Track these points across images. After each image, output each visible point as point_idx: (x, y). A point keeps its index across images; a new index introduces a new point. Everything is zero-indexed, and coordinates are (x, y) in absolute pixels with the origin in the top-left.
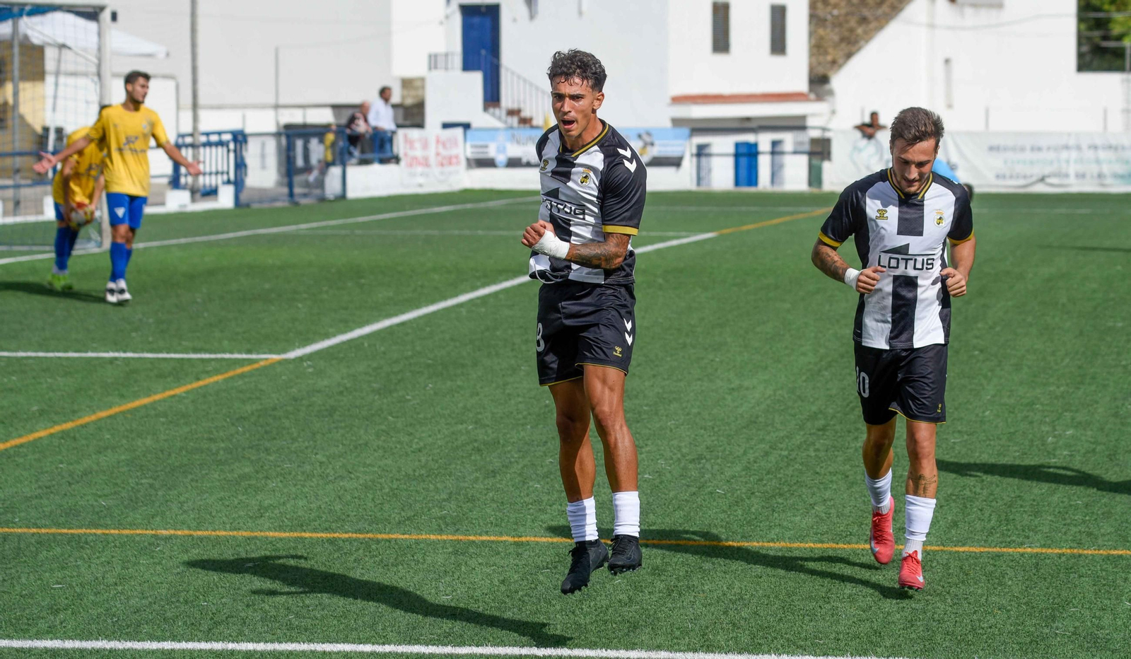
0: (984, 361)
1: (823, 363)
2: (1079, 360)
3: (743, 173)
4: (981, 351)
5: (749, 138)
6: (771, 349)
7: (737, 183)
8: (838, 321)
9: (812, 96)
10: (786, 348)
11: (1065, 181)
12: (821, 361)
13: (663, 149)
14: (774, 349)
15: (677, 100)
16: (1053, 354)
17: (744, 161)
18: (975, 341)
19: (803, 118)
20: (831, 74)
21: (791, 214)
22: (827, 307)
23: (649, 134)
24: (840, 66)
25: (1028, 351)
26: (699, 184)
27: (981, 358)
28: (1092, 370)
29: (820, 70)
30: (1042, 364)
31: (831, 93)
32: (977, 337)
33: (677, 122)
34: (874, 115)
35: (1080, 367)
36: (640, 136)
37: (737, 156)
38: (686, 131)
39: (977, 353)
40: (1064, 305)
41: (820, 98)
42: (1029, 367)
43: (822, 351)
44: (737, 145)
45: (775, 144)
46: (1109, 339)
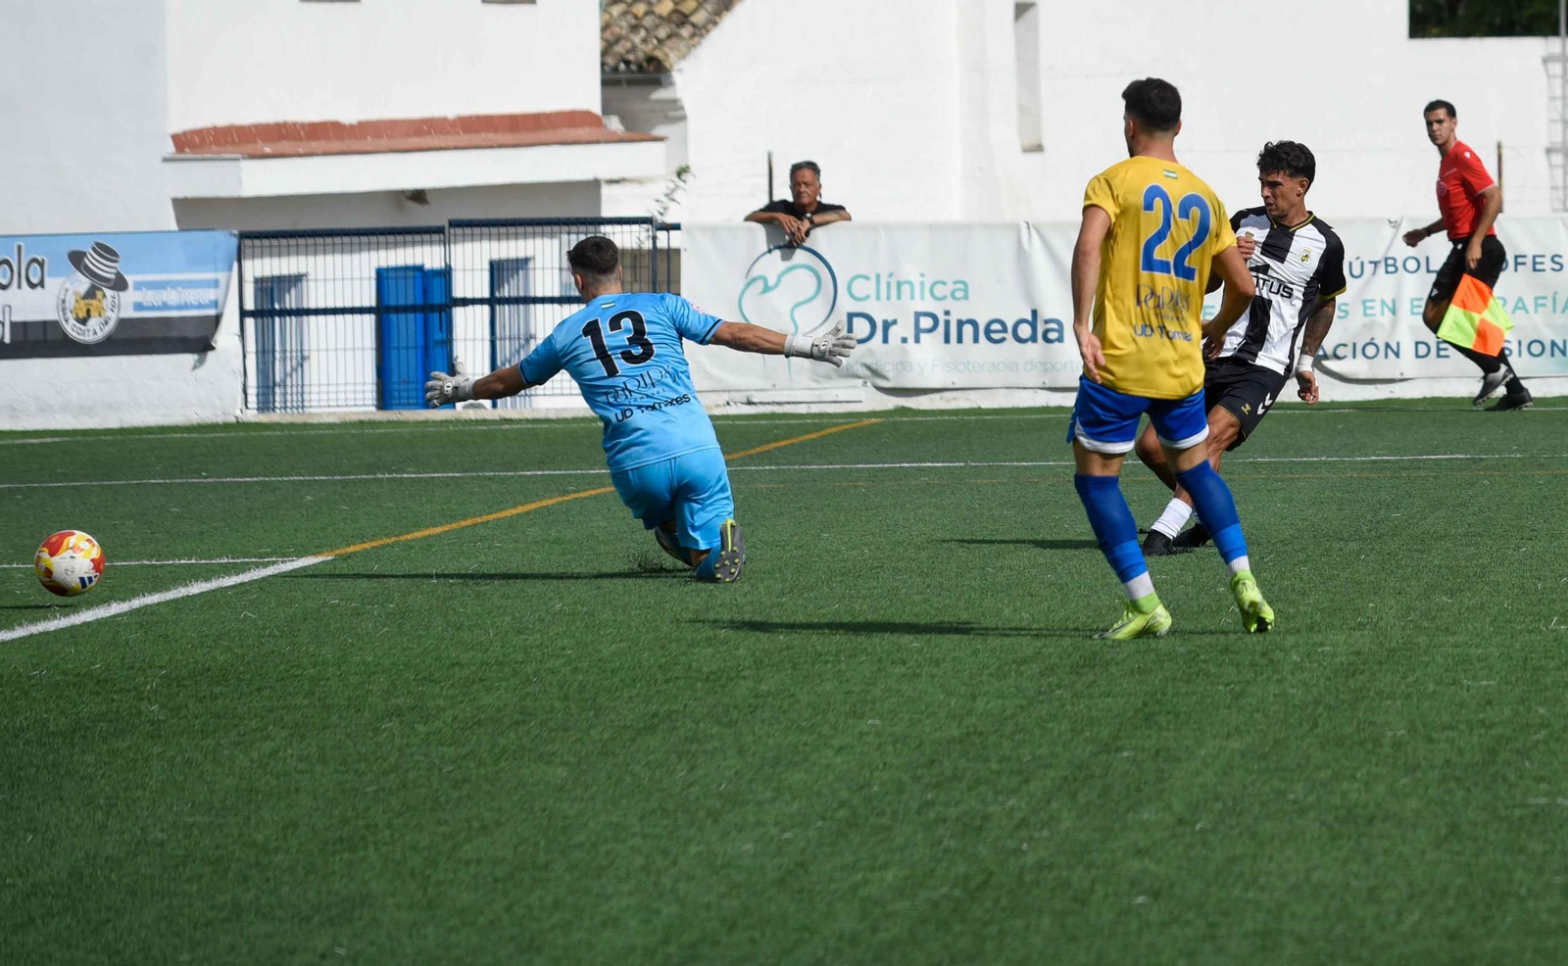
0: (1163, 925)
1: (672, 949)
2: (1450, 912)
3: (406, 363)
4: (1156, 895)
5: (428, 256)
6: (509, 909)
7: (383, 401)
8: (715, 816)
9: (614, 124)
10: (557, 904)
11: (1385, 367)
12: (666, 942)
13: (150, 297)
14: (519, 911)
15: (191, 144)
16: (1372, 896)
17: (406, 327)
18: (1136, 865)
19: (591, 188)
20: (670, 55)
21: (558, 486)
22: (681, 772)
23: (106, 252)
24: (700, 31)
25: (1295, 889)
26: (265, 404)
27: (1154, 916)
28: (1490, 945)
29: (639, 44)
30: (1339, 929)
31: (673, 112)
32: (1140, 853)
33: (193, 212)
34: (804, 173)
35: (1453, 937)
36: (77, 259)
37: (382, 311)
38: (224, 241)
39: (1141, 899)
40: (1397, 745)
41: (637, 131)
42: (1300, 940)
43: (669, 910)
44: (383, 277)
45: (499, 271)
46: (1536, 846)
